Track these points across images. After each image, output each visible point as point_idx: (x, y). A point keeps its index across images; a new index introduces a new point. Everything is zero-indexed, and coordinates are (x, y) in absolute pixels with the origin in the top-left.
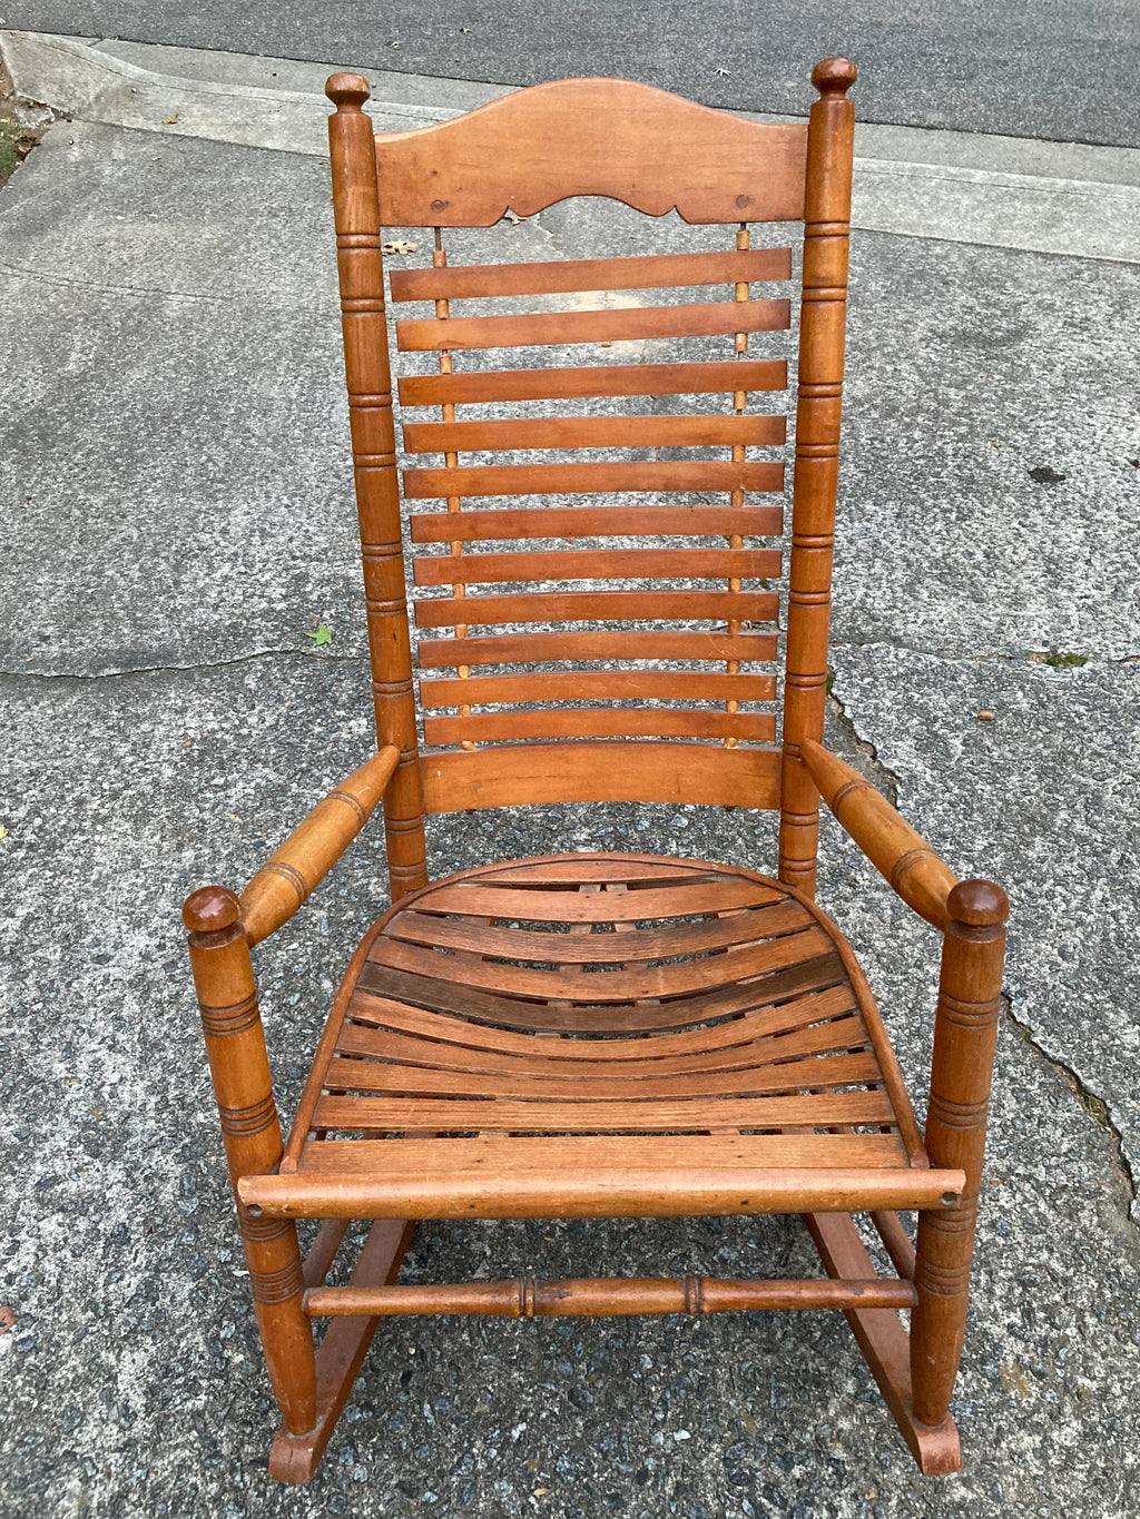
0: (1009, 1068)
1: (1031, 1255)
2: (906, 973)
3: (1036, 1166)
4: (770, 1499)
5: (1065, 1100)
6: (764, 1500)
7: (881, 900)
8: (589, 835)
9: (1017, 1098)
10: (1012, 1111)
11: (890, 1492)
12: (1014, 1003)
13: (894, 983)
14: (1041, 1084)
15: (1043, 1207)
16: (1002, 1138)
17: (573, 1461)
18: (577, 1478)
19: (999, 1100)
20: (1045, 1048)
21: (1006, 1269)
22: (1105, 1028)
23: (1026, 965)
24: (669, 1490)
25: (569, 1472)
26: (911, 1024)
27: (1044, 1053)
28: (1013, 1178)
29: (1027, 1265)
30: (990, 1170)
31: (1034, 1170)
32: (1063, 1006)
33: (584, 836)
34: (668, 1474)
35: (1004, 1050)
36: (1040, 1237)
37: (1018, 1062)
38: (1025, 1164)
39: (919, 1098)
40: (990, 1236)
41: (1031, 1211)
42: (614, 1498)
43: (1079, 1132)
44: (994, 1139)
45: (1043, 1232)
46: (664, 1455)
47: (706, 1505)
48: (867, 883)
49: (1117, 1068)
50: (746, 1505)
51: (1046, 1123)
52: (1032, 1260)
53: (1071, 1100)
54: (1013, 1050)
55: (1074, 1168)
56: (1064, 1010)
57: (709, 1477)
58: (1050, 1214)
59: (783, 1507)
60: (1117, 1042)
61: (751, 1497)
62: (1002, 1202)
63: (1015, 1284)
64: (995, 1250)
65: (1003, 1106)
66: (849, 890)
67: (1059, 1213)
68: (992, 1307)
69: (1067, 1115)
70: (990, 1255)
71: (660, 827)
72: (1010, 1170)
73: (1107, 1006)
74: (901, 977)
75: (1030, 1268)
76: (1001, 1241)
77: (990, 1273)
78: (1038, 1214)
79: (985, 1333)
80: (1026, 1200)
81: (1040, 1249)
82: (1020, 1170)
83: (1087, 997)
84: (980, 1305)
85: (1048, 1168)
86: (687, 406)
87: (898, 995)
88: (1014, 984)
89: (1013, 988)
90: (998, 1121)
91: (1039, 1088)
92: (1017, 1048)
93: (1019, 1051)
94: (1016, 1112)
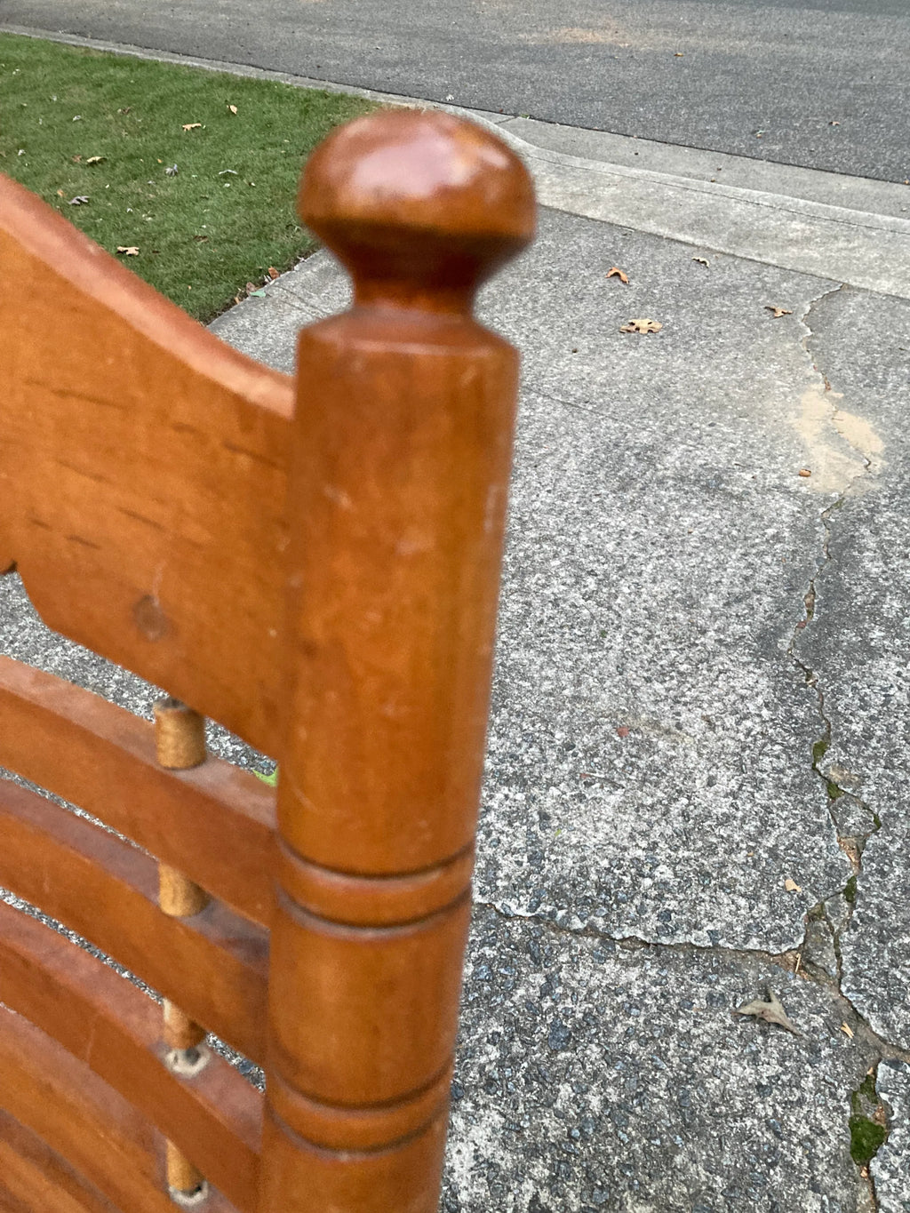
86: (867, 575)
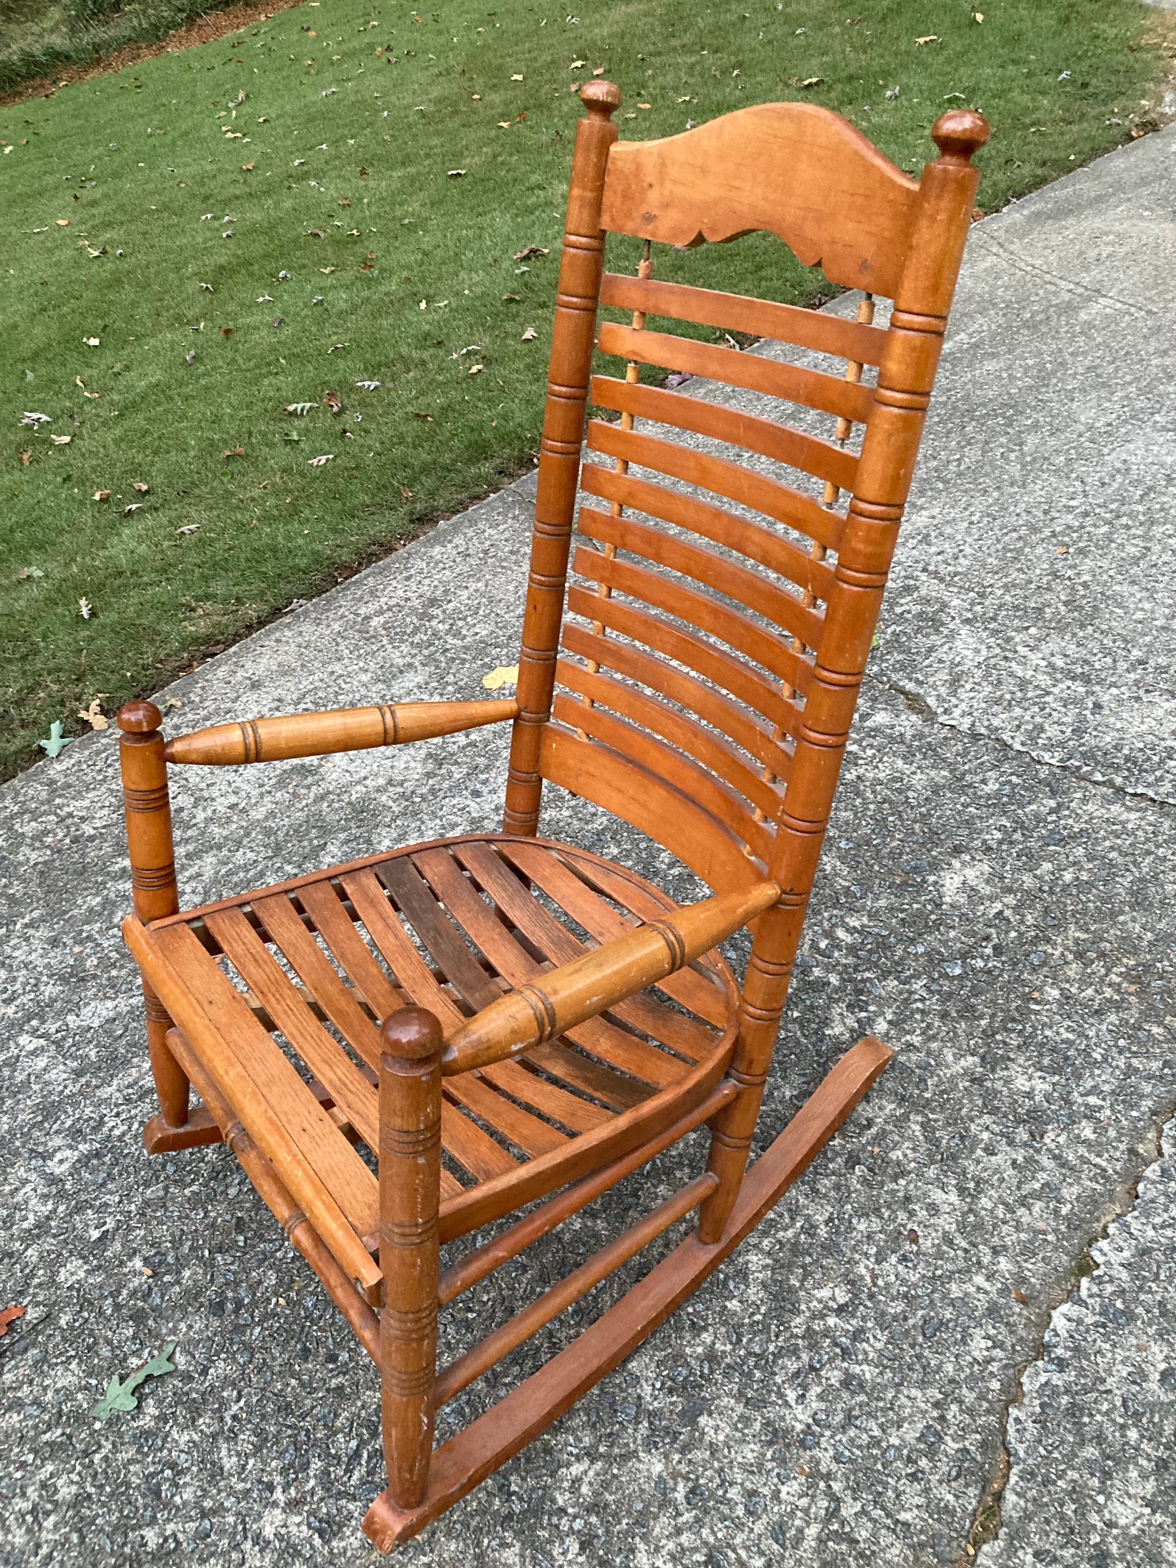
0: (954, 1407)
1: (747, 1549)
2: (975, 1246)
3: (855, 1499)
4: (370, 1458)
5: (967, 1485)
6: (365, 1455)
7: (1043, 1169)
8: (863, 926)
9: (923, 1435)
10: (902, 1439)
11: (432, 1551)
12: (1040, 1363)
13: (950, 1243)
14: (965, 1450)
15: (812, 1531)
16: (859, 1447)
17: (315, 1306)
18: (306, 1317)
19: (904, 1420)
20: (1011, 1428)
21: (714, 1533)
22: (1107, 1475)
23: (1108, 1346)
24: (334, 1383)
25: (306, 1309)
26: (915, 1286)
27: (1005, 1432)
28: (822, 1485)
29: (734, 1550)
30: (812, 1457)
31: (849, 1500)
32: (1091, 1415)
33: (857, 924)
34: (345, 1374)
35: (971, 1389)
36: (776, 1547)
37: (971, 1412)
38: (848, 1487)
39: (836, 1345)
40: (738, 1498)
41: (798, 1522)
42: (306, 1350)
43: (939, 1520)
44: (852, 1440)
45: (783, 1546)
46: (357, 1363)
47: (337, 1416)
48: (1053, 1146)
49: (1063, 1517)
50: (353, 1444)
51: (919, 1481)
52: (743, 1553)
53: (972, 1491)
54: (981, 1397)
55: (885, 1538)
56: (1086, 1419)
57: (359, 1404)
58: (809, 1543)
59: (369, 1473)
60: (1101, 1499)
61: (362, 1443)
62: (784, 1489)
63: (705, 1550)
64: (727, 1512)
65: (899, 1427)
66: (1026, 1137)
67: (817, 1551)
68: (664, 1542)
69: (950, 1497)
70: (718, 1510)
71: (931, 960)
72: (828, 1477)
73: (1144, 1463)
74: (964, 1244)
75: (732, 1556)
76: (740, 1511)
77: (697, 1520)
78: (800, 1531)
79: (632, 1550)
80: (806, 1511)
81: (762, 1553)
82: (836, 1486)
83: (1133, 1435)
84: (657, 1530)
85: (864, 1512)
87: (940, 1255)
88: (1067, 1348)
89: (1059, 1351)
90: (876, 1432)
91: (957, 1451)
92: (988, 1401)
93: (985, 1405)
94: (904, 1444)
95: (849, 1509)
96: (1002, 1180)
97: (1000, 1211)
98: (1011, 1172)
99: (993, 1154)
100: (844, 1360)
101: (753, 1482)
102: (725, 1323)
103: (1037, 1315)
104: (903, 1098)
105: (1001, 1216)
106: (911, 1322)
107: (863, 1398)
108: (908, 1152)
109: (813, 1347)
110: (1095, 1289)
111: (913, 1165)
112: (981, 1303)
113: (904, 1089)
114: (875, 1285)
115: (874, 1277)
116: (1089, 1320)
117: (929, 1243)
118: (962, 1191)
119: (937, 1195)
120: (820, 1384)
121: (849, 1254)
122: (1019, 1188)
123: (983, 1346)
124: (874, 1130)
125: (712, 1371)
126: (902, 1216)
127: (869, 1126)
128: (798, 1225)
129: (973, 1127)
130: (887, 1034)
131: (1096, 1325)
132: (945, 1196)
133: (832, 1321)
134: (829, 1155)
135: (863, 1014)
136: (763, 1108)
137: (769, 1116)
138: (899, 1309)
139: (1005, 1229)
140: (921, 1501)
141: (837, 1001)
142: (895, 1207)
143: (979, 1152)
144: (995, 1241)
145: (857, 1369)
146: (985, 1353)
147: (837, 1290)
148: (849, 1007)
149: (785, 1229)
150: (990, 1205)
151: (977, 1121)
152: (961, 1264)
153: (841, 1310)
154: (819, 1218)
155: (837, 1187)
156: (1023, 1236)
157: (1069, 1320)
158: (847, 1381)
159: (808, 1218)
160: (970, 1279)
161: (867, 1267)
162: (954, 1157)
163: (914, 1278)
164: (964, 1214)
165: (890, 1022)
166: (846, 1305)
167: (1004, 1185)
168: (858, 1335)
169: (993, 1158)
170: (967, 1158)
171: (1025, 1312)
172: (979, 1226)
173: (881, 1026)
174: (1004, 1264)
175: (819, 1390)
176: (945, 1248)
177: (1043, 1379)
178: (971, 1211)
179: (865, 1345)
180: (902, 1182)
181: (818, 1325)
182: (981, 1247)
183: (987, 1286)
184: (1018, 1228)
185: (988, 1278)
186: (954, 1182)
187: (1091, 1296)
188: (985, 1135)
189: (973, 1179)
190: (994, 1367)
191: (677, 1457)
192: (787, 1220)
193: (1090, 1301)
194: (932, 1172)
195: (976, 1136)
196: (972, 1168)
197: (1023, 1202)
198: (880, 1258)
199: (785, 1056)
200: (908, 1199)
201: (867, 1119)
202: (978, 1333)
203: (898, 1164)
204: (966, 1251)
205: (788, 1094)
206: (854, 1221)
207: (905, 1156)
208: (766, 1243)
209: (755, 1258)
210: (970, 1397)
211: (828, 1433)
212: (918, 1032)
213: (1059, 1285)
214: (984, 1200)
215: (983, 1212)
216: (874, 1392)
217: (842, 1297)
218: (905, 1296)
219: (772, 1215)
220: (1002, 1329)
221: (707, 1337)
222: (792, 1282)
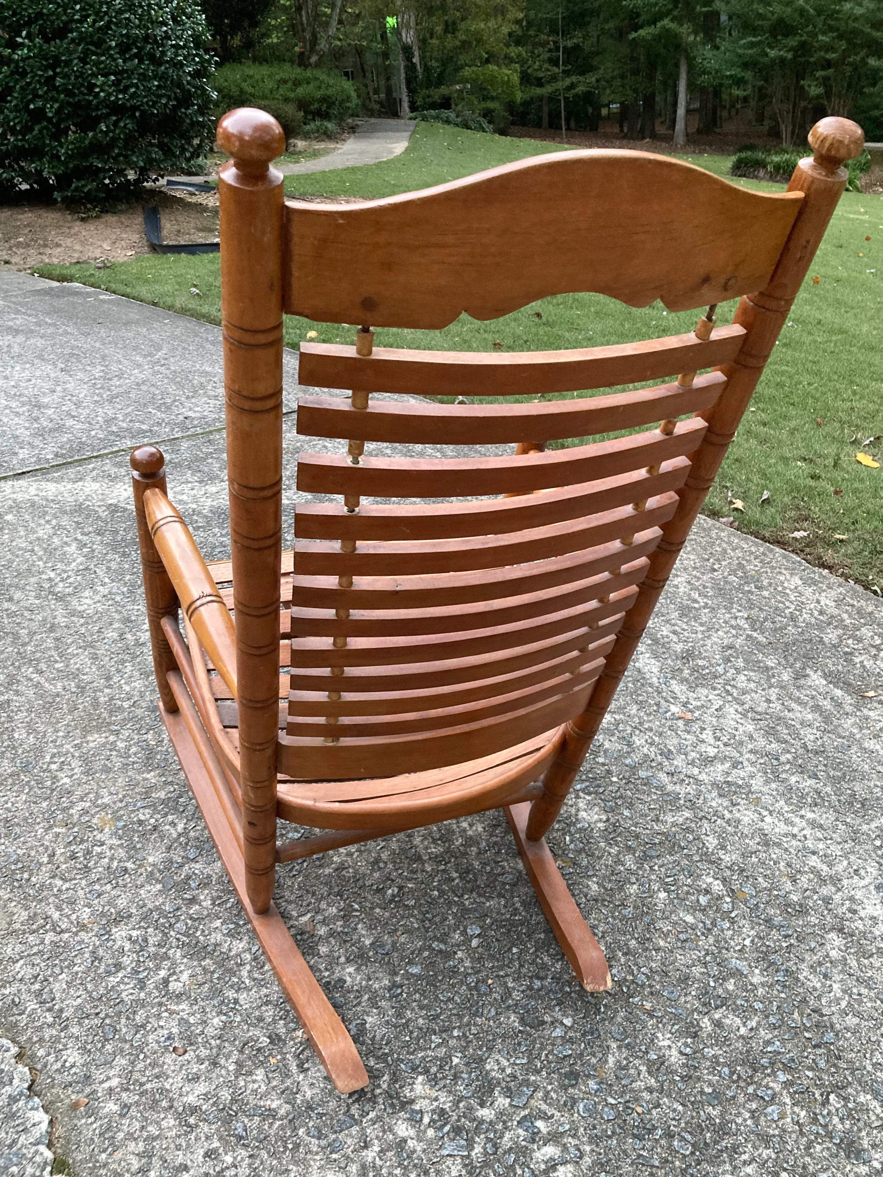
3: (52, 942)
9: (52, 994)
10: (60, 981)
13: (157, 1077)
14: (22, 1013)
15: (56, 915)
16: (76, 956)
21: (97, 873)
26: (145, 1036)
28: (74, 929)
29: (80, 879)
30: (93, 930)
31: (54, 939)
35: (51, 1037)
36: (65, 897)
37: (39, 1028)
38: (61, 941)
39: (145, 969)
40: (104, 888)
41: (67, 910)
44: (83, 954)
51: (30, 979)
55: (20, 948)
58: (52, 912)
62: (88, 911)
64: (102, 882)
65: (67, 983)
70: (106, 878)
72: (75, 934)
76: (96, 887)
77: (110, 868)
78: (61, 910)
80: (68, 917)
82: (67, 936)
85: (41, 943)
87: (154, 1064)
88: (19, 1110)
89: (21, 1103)
90: (76, 968)
91: (26, 1008)
92: (36, 1043)
93: (35, 1039)
94: (56, 980)
95: (49, 937)
96: (178, 1148)
97: (153, 1130)
98: (180, 1160)
99: (207, 1155)
100: (133, 968)
101: (105, 898)
102: (208, 915)
103: (59, 1108)
104: (310, 1108)
105: (150, 1128)
106: (123, 1021)
107: (101, 970)
108: (256, 1086)
109: (155, 957)
110: (38, 1159)
111: (242, 1083)
112: (98, 1075)
113: (320, 1115)
114: (166, 1011)
115: (172, 1013)
116: (22, 1140)
117: (168, 1061)
118: (194, 1110)
119: (202, 1088)
120: (129, 951)
121: (202, 1004)
122: (161, 1158)
123: (69, 1060)
124: (294, 1068)
125: (183, 899)
126: (204, 1052)
127: (300, 1066)
128: (247, 981)
129: (244, 1153)
130: (391, 1130)
131: (14, 1142)
132: (197, 1093)
133: (163, 973)
134: (292, 1025)
135: (426, 1120)
136: (366, 997)
137: (356, 998)
138: (137, 1018)
139: (137, 1125)
140: (19, 976)
141: (456, 1104)
142: (214, 1051)
143: (216, 1144)
144: (133, 1110)
145: (120, 975)
146: (64, 1057)
147: (181, 985)
148: (442, 1112)
149: (249, 972)
150: (164, 1124)
151: (247, 1160)
152: (136, 1076)
153: (166, 982)
154: (243, 997)
155: (260, 1019)
156: (121, 1135)
157: (34, 1125)
158: (118, 966)
159: (248, 989)
160: (120, 1076)
161: (183, 1010)
162: (227, 1121)
163: (151, 1038)
164: (171, 1100)
165: (404, 1141)
166: (167, 986)
167: (172, 1146)
168: (142, 984)
169: (202, 1152)
170: (218, 1130)
171: (67, 1101)
172: (154, 1105)
173: (403, 1129)
174: (112, 1107)
175: (126, 949)
176: (157, 1070)
177: (16, 1082)
178: (171, 1107)
179: (132, 986)
180: (232, 1067)
181: (166, 964)
182: (137, 1097)
183: (106, 1085)
184: (130, 1137)
185: (111, 1089)
186: (204, 1108)
187: (36, 1152)
188: (228, 1159)
189: (197, 1126)
190: (51, 1059)
191: (149, 869)
192: (256, 976)
193: (35, 1148)
194: (225, 1095)
195: (234, 1151)
196: (206, 1129)
197: (147, 1155)
198: (183, 1022)
199: (411, 1032)
200: (215, 1064)
201: (308, 1069)
202: (80, 1061)
203: (250, 1073)
204: (142, 1085)
205: (369, 1019)
206: (224, 1018)
207: (254, 1082)
208: (248, 956)
209: (241, 946)
210: (48, 1033)
211: (98, 943)
212: (378, 1162)
213: (65, 1138)
214: (172, 1122)
215: (162, 1116)
216: (98, 979)
217: (173, 986)
218: (143, 1026)
219: (266, 968)
220: (70, 1078)
221: (208, 903)
222: (208, 961)
